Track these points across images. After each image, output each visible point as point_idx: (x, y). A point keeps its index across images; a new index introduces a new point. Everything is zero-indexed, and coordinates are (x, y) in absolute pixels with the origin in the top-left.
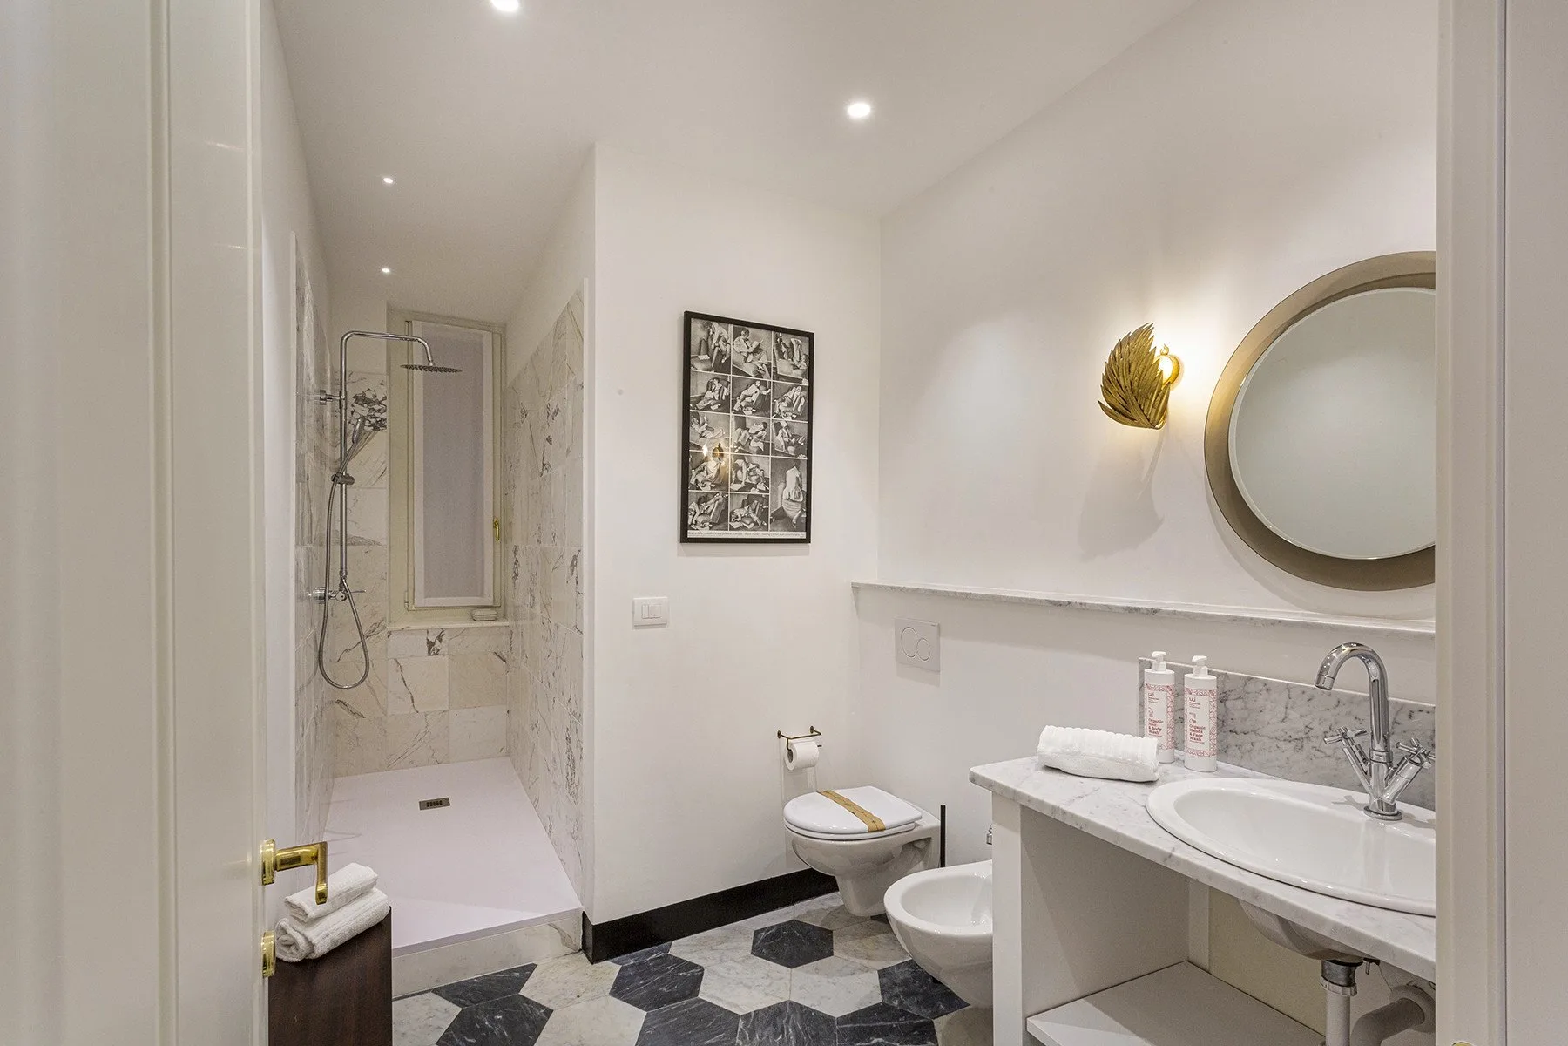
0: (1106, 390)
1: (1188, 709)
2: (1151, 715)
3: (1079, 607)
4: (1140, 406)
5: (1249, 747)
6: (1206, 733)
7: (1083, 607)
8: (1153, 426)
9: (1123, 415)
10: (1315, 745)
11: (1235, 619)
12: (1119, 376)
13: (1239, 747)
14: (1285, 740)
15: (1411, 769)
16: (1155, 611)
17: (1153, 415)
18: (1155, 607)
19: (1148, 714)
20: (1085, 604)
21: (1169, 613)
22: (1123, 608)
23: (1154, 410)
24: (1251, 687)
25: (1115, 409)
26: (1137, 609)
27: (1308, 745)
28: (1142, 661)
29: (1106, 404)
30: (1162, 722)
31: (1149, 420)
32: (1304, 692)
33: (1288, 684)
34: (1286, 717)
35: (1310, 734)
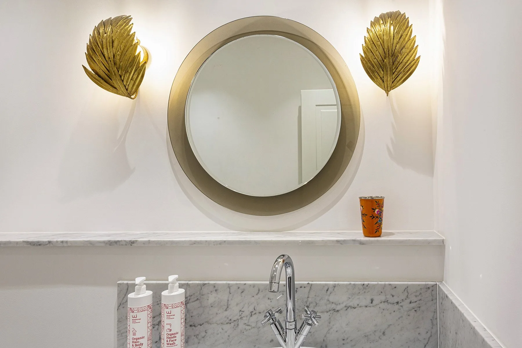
0: (90, 57)
1: (165, 320)
2: (134, 334)
3: (61, 245)
4: (121, 77)
5: (203, 334)
6: (178, 336)
7: (65, 245)
8: (129, 95)
9: (106, 81)
10: (246, 322)
11: (195, 243)
12: (103, 48)
13: (196, 336)
14: (227, 323)
15: (307, 328)
16: (132, 243)
17: (131, 86)
18: (132, 238)
19: (131, 333)
20: (67, 242)
21: (144, 243)
22: (104, 242)
23: (132, 82)
24: (205, 290)
25: (99, 76)
26: (116, 242)
27: (241, 323)
28: (119, 284)
29: (90, 70)
30: (143, 338)
31: (127, 90)
32: (239, 288)
33: (229, 284)
34: (228, 307)
35: (242, 316)
